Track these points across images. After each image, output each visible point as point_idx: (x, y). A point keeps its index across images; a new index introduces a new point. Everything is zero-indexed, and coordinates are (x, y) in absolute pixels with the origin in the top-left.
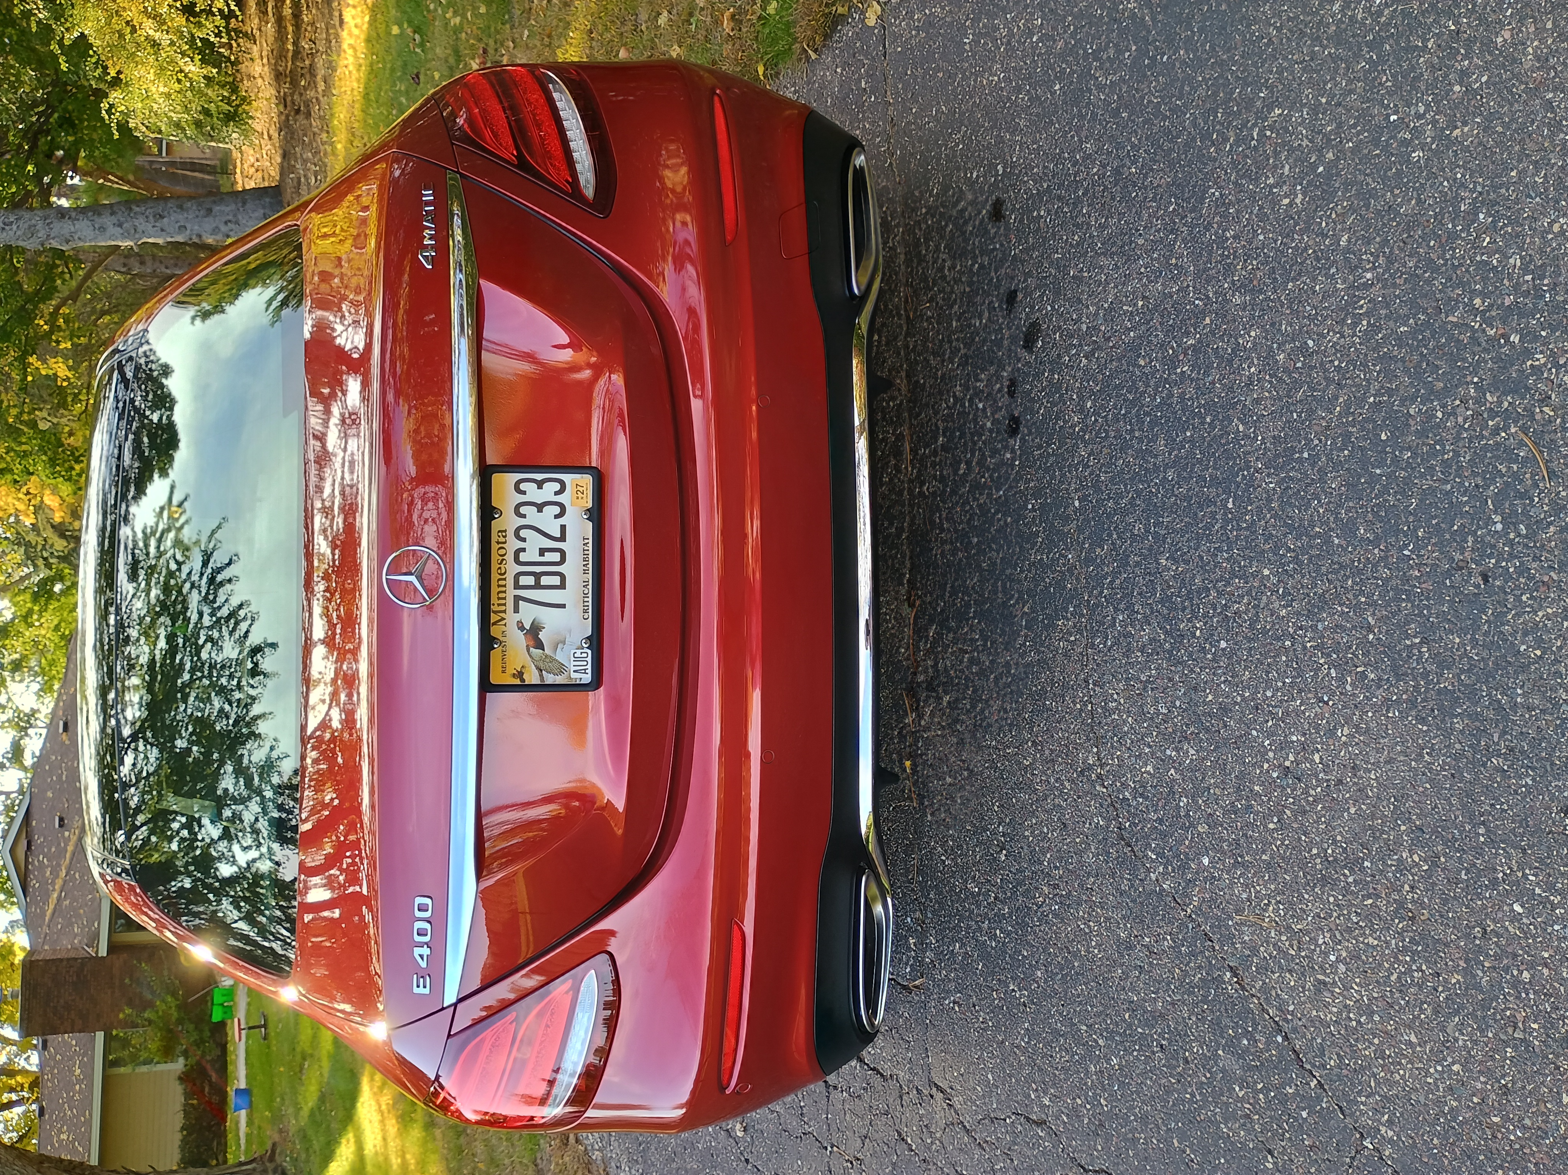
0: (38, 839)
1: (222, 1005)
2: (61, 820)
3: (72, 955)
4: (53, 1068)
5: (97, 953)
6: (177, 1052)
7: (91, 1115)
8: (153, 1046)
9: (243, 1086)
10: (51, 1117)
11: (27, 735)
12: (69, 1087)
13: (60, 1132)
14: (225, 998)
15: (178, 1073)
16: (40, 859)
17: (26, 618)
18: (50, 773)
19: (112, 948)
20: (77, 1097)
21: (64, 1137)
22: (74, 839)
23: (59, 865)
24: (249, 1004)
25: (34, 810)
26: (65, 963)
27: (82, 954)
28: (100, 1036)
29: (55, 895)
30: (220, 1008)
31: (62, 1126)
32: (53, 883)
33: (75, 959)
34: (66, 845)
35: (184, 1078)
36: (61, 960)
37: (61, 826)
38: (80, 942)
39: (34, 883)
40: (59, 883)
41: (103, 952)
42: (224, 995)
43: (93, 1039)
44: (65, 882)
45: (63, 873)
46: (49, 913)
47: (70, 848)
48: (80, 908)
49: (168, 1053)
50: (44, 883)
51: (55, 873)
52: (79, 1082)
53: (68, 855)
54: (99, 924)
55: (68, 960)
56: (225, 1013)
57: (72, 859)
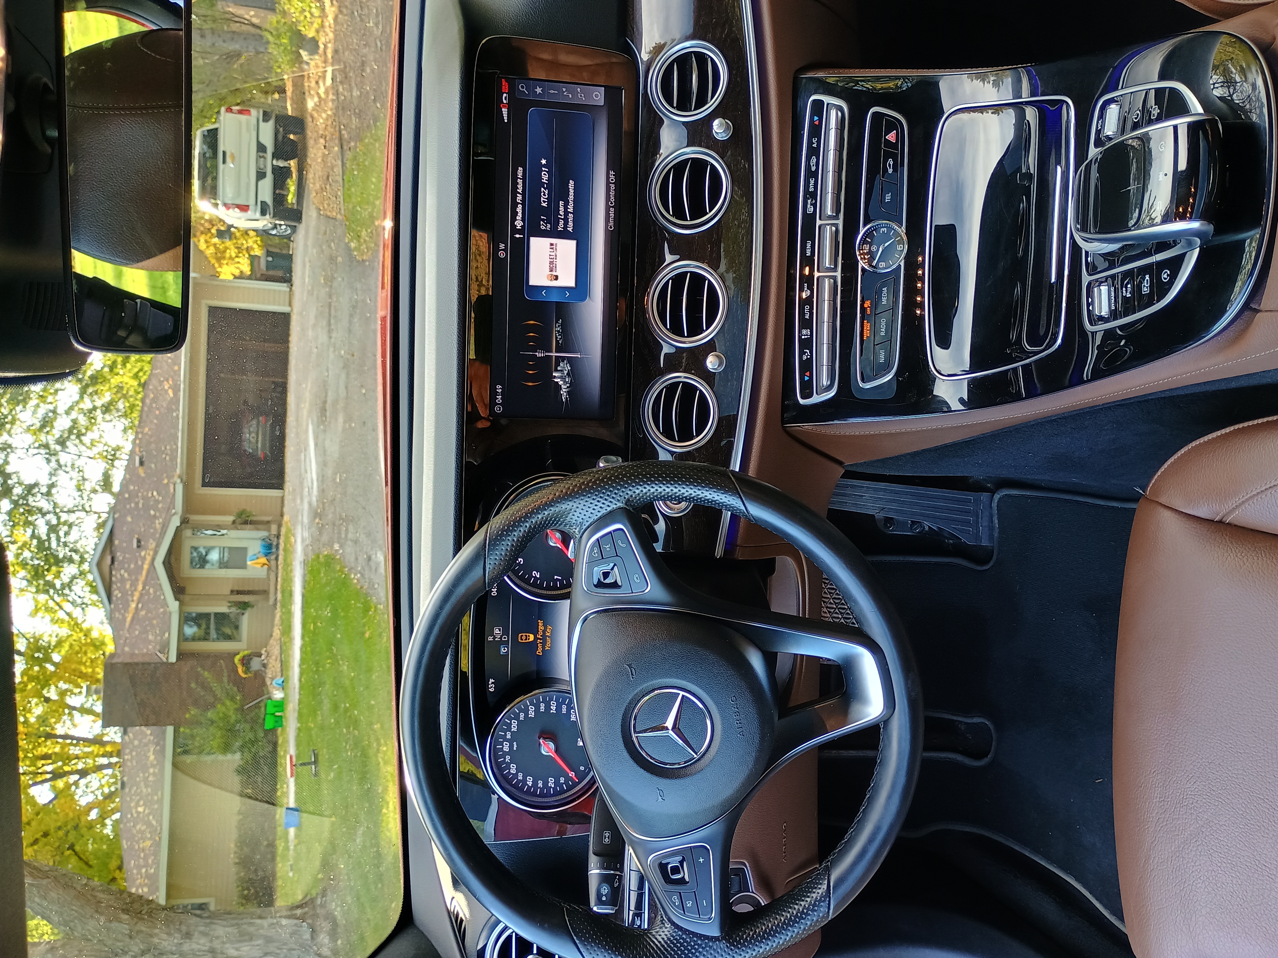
0: (119, 556)
1: (273, 714)
2: (139, 541)
3: (147, 659)
4: (132, 751)
5: (167, 659)
6: (235, 748)
7: (162, 794)
8: (215, 744)
9: (292, 804)
10: (130, 791)
11: (113, 466)
12: (145, 769)
13: (137, 805)
14: (276, 709)
15: (236, 765)
16: (120, 574)
17: (112, 367)
18: (129, 500)
19: (181, 655)
20: (151, 778)
21: (140, 809)
22: (149, 558)
23: (137, 580)
24: (299, 729)
25: (116, 531)
26: (140, 667)
27: (156, 660)
28: (170, 730)
29: (133, 605)
30: (272, 716)
31: (139, 801)
32: (132, 595)
33: (149, 664)
34: (143, 563)
35: (241, 771)
36: (137, 664)
37: (138, 547)
38: (154, 648)
39: (116, 593)
40: (137, 595)
41: (173, 658)
42: (275, 706)
43: (164, 733)
44: (141, 595)
45: (140, 587)
46: (129, 619)
47: (146, 567)
48: (154, 619)
49: (226, 748)
50: (124, 593)
51: (134, 584)
52: (153, 766)
53: (144, 573)
54: (169, 634)
55: (143, 664)
56: (276, 722)
57: (147, 576)
